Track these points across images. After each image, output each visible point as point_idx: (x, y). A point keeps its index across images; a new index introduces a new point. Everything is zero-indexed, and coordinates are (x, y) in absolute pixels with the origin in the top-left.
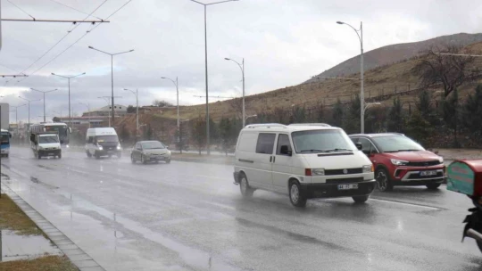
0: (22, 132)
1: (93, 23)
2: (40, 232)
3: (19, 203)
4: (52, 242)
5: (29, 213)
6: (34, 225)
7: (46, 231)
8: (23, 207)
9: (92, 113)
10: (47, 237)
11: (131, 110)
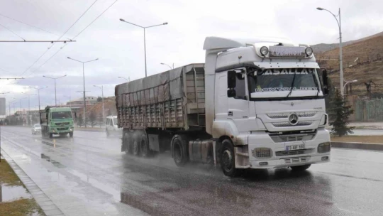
0: (25, 116)
1: (65, 42)
2: (22, 184)
3: (12, 165)
4: (27, 190)
5: (17, 172)
6: (19, 179)
7: (25, 183)
8: (14, 168)
9: (72, 103)
10: (24, 187)
11: (100, 99)
